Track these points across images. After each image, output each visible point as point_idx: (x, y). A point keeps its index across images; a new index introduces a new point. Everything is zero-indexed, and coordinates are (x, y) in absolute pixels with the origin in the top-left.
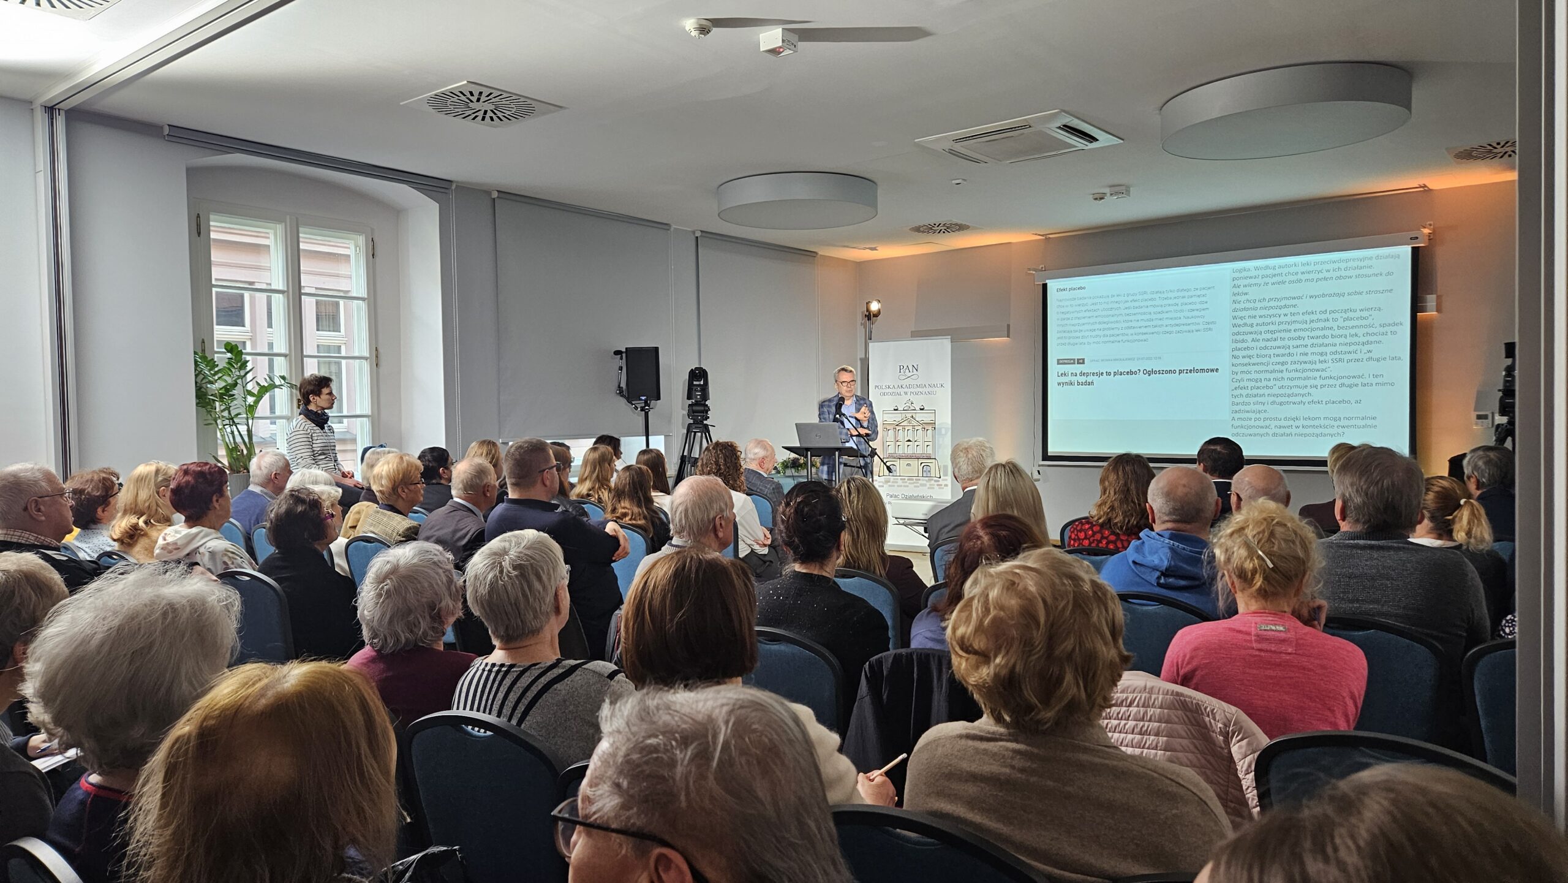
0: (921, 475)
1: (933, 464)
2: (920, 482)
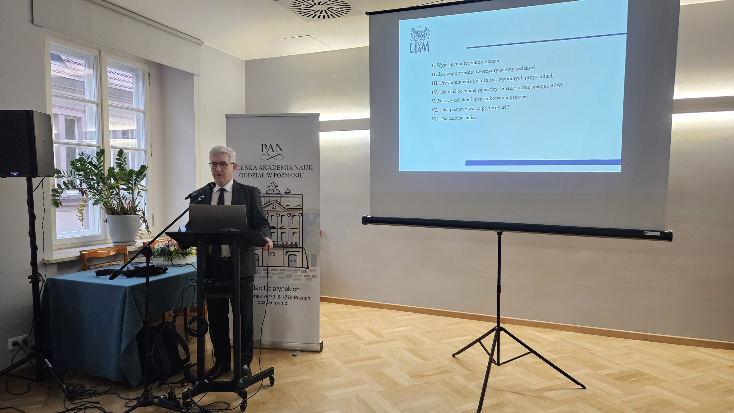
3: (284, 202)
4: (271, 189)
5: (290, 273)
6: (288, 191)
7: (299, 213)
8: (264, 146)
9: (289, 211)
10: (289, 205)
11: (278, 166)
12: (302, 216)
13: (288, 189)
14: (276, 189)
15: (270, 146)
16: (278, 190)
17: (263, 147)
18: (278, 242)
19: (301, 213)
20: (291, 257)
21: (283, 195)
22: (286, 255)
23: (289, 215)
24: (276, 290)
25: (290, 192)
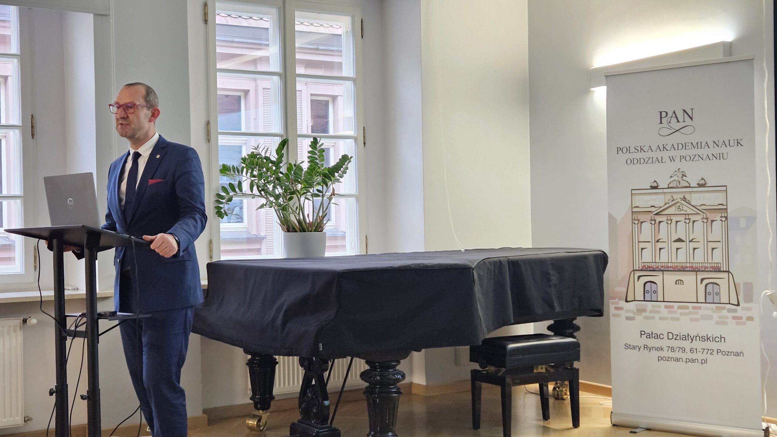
0: (701, 299)
1: (723, 281)
2: (701, 312)
3: (697, 199)
4: (675, 180)
5: (709, 312)
6: (703, 182)
7: (722, 217)
8: (664, 114)
9: (703, 213)
10: (704, 205)
11: (685, 143)
12: (726, 221)
13: (702, 179)
14: (683, 180)
15: (674, 114)
16: (687, 182)
17: (662, 117)
18: (688, 264)
19: (724, 217)
20: (710, 287)
21: (694, 189)
22: (701, 283)
23: (705, 221)
24: (687, 339)
25: (705, 184)
